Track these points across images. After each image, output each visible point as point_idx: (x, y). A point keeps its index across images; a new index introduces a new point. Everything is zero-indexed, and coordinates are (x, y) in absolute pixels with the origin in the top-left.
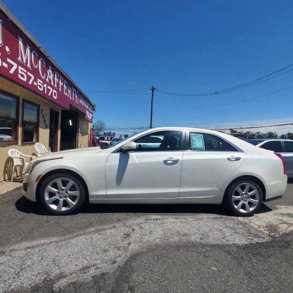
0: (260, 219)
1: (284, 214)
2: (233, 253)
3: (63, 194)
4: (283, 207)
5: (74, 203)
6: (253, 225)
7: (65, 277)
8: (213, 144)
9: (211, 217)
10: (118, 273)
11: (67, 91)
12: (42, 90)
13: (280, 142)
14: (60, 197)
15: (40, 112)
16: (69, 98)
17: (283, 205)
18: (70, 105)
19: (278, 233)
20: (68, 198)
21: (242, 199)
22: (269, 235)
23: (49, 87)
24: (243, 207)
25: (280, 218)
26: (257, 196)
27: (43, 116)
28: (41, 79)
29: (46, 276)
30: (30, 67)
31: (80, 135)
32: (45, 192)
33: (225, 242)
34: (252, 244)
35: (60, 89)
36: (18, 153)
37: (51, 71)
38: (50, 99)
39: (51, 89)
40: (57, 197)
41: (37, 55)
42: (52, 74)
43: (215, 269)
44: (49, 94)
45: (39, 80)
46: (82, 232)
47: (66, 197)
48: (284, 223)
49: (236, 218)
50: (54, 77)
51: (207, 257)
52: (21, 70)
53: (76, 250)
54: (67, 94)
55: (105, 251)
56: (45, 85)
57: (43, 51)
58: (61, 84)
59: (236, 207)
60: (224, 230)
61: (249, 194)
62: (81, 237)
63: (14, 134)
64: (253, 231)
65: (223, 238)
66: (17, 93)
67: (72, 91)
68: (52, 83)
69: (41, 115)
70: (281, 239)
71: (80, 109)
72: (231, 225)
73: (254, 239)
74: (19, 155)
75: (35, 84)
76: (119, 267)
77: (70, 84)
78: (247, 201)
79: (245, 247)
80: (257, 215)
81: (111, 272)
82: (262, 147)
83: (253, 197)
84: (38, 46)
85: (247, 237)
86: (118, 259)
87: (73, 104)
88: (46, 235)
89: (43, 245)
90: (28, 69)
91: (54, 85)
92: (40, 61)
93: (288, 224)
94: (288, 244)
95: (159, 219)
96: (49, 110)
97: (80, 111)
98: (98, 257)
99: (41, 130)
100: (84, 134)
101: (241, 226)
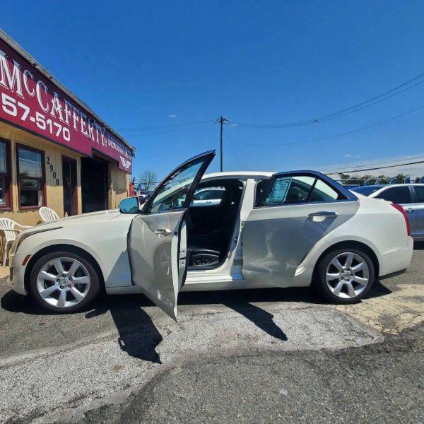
0: (370, 308)
1: (410, 298)
2: (318, 364)
3: (65, 282)
4: (409, 286)
5: (83, 295)
6: (358, 316)
7: (42, 415)
8: (300, 195)
9: (294, 307)
10: (127, 405)
11: (86, 129)
12: (44, 128)
13: (407, 187)
14: (61, 287)
15: (46, 162)
16: (90, 140)
17: (409, 283)
18: (93, 149)
19: (397, 328)
20: (74, 288)
21: (342, 278)
22: (382, 332)
23: (56, 124)
24: (345, 289)
25: (403, 304)
26: (366, 272)
27: (52, 167)
28: (42, 112)
29: (13, 414)
30: (21, 94)
31: (114, 193)
32: (38, 280)
33: (309, 347)
34: (352, 348)
35: (75, 126)
36: (11, 223)
37: (57, 100)
38: (59, 142)
39: (60, 126)
40: (56, 286)
41: (32, 76)
42: (60, 103)
43: (285, 393)
44: (58, 135)
45: (38, 114)
46: (90, 338)
47: (69, 286)
48: (409, 312)
49: (334, 306)
50: (64, 108)
51: (275, 373)
52: (7, 100)
53: (72, 368)
54: (86, 133)
55: (117, 368)
56: (49, 121)
57: (41, 70)
58: (75, 118)
59: (333, 290)
60: (312, 327)
61: (353, 269)
62: (86, 347)
63: (6, 195)
64: (357, 327)
65: (308, 340)
66: (6, 136)
67: (95, 128)
68: (61, 118)
69: (47, 166)
70: (399, 338)
71: (110, 154)
72: (322, 319)
73: (356, 340)
74: (13, 226)
75: (32, 119)
76: (133, 394)
77: (91, 118)
78: (350, 281)
79: (339, 355)
80: (366, 300)
81: (117, 403)
82: (379, 197)
83: (360, 273)
84: (33, 62)
85: (347, 337)
86: (135, 380)
87: (97, 148)
88: (32, 347)
89: (24, 362)
90: (18, 99)
91: (65, 119)
92: (38, 86)
93: (414, 313)
94: (410, 345)
95: (213, 314)
96: (60, 158)
97: (111, 158)
98: (104, 378)
99: (49, 188)
100: (119, 191)
101: (338, 319)
